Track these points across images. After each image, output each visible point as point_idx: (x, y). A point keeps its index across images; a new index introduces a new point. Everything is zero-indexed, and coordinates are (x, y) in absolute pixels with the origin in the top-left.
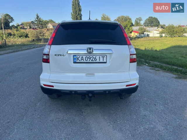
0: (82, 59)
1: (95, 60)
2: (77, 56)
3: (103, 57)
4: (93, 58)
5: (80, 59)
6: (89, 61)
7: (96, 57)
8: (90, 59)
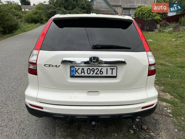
0: (83, 71)
1: (101, 73)
2: (75, 67)
3: (112, 69)
4: (97, 70)
5: (79, 71)
6: (93, 74)
7: (102, 69)
8: (94, 71)
